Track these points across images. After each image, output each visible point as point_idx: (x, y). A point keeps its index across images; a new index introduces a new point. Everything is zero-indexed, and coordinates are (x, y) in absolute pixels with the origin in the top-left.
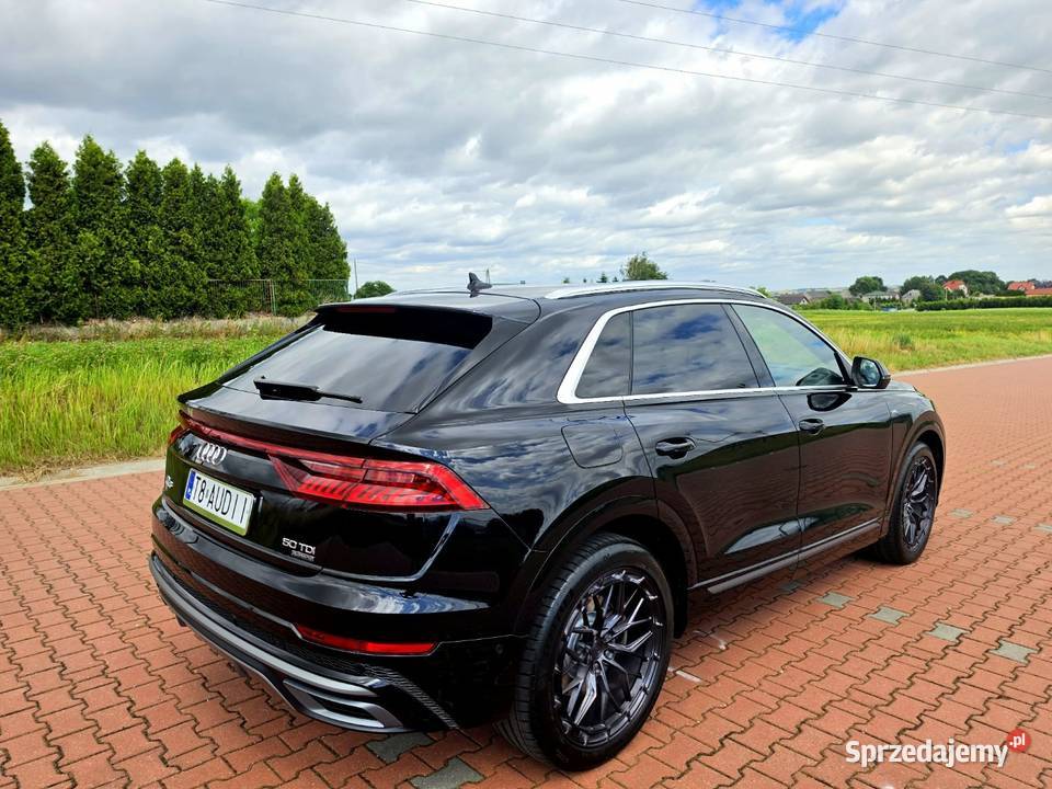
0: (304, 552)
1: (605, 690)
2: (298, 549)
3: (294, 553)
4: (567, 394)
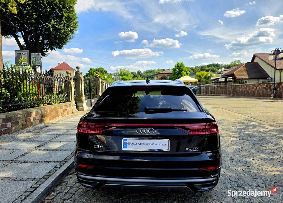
0: (195, 150)
2: (192, 149)
3: (191, 151)
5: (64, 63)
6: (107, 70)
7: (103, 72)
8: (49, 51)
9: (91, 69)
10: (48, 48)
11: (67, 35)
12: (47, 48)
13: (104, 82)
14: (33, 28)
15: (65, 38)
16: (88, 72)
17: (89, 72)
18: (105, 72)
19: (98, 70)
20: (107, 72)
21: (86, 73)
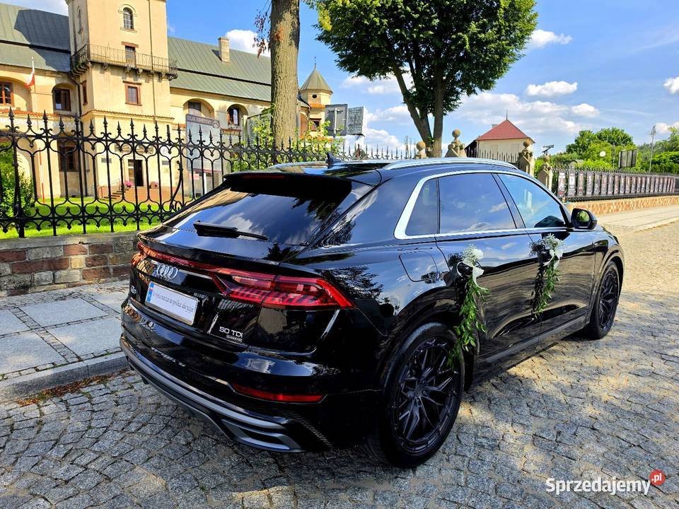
0: (235, 336)
1: (425, 416)
2: (231, 334)
3: (228, 337)
4: (400, 233)
5: (507, 123)
6: (630, 135)
7: (618, 140)
8: (464, 97)
9: (583, 134)
10: (462, 91)
11: (502, 53)
12: (460, 90)
13: (549, 169)
14: (433, 51)
15: (499, 61)
16: (574, 143)
17: (576, 141)
18: (626, 140)
19: (604, 135)
20: (630, 140)
21: (568, 144)
